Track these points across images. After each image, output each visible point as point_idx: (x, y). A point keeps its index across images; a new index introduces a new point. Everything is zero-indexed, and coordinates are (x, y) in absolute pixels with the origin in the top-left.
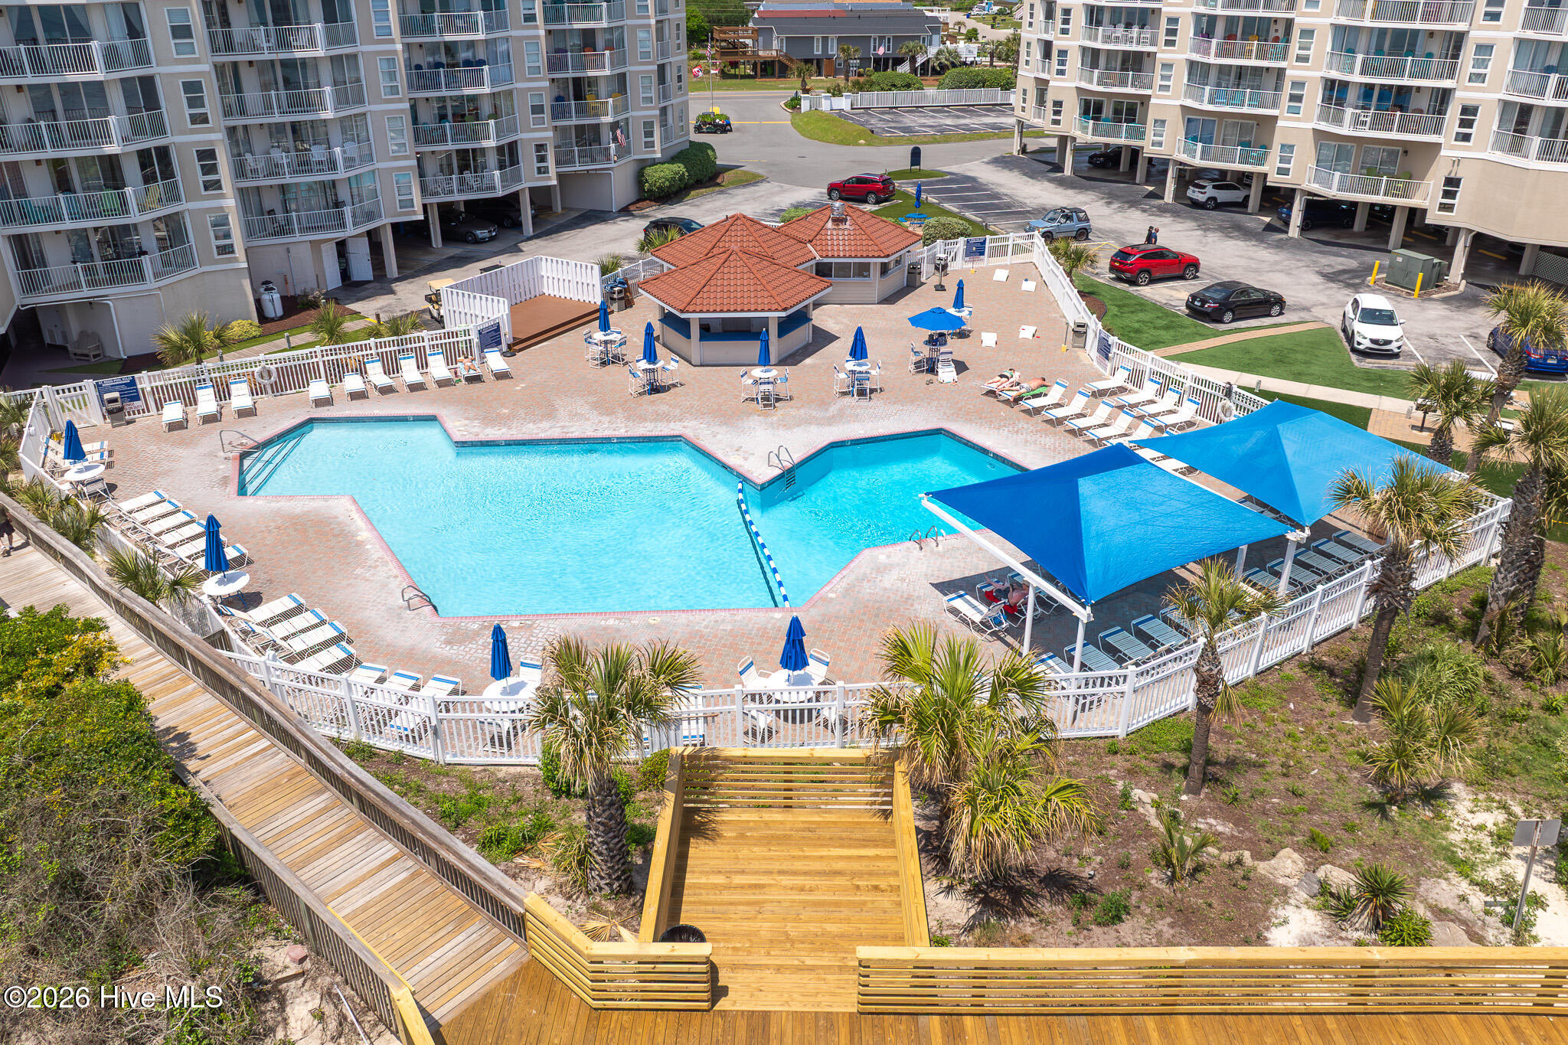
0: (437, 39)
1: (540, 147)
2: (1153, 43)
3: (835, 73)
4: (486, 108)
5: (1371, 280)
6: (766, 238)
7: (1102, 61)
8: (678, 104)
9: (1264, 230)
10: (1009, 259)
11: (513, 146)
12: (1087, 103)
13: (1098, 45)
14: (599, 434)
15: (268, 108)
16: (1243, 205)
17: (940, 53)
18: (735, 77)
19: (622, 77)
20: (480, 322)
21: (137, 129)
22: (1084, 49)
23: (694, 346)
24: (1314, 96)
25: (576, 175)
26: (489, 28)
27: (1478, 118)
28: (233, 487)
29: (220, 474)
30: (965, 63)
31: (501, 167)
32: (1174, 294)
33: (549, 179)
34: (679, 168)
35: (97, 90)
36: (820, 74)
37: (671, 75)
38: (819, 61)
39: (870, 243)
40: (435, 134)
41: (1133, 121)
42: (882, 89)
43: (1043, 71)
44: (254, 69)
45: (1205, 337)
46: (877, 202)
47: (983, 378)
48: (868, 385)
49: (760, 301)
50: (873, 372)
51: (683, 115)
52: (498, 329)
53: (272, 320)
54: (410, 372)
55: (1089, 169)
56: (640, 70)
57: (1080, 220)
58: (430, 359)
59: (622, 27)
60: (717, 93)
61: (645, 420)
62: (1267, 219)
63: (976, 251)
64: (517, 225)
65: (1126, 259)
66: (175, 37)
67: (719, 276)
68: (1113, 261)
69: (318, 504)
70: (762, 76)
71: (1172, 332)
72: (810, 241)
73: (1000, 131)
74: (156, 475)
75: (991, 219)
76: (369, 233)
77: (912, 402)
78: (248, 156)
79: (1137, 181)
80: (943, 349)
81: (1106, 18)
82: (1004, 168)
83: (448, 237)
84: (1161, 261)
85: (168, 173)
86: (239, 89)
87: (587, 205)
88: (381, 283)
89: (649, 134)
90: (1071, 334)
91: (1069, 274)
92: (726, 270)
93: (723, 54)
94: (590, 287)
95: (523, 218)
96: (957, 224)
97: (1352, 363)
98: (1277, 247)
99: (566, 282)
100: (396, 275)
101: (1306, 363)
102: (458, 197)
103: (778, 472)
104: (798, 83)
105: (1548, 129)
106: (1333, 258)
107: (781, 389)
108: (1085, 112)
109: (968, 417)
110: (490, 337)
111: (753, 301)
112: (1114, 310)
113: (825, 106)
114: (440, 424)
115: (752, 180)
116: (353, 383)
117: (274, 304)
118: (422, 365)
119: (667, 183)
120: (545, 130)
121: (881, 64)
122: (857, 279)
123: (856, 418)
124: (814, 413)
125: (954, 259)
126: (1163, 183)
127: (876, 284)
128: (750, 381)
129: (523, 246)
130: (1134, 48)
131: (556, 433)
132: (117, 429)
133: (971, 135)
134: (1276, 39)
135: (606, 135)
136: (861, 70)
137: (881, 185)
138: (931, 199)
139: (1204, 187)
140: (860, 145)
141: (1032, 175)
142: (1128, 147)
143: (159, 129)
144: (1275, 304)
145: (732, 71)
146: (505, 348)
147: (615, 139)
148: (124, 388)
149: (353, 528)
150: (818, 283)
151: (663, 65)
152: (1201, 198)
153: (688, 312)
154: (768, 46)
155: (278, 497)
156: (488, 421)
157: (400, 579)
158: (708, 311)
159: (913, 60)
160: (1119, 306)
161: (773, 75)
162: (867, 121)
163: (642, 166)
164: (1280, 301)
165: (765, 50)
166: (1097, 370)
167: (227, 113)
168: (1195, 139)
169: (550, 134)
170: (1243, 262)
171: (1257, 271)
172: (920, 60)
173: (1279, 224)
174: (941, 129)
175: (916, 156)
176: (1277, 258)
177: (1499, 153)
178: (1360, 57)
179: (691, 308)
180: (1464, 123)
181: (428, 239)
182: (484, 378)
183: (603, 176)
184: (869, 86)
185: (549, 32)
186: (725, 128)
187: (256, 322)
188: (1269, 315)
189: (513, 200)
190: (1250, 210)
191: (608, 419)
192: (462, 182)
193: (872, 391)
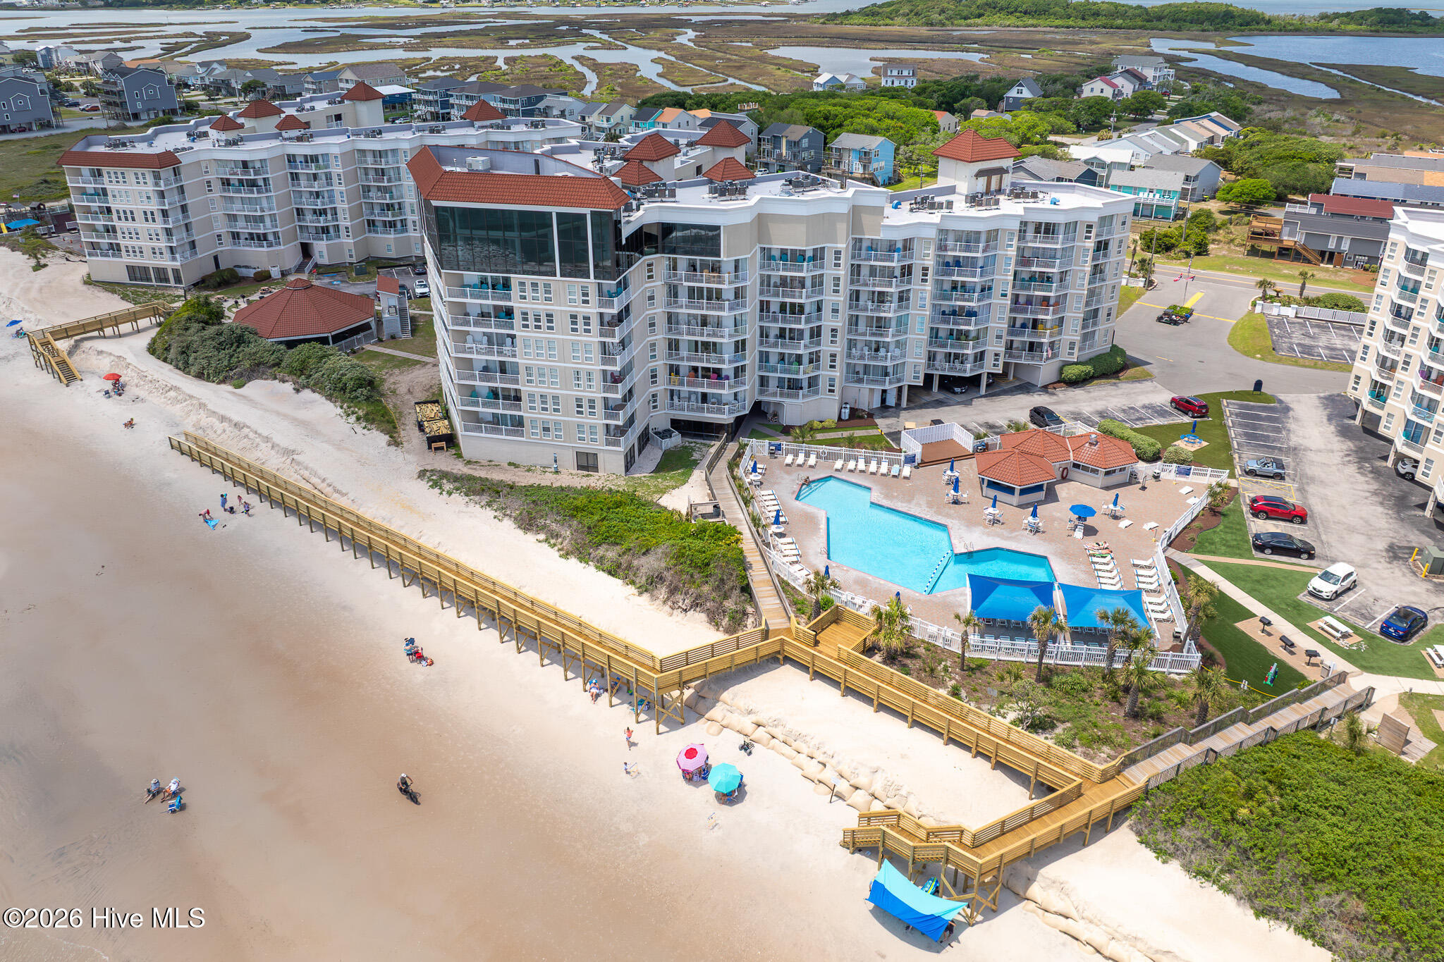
1: (996, 354)
3: (1344, 264)
4: (971, 335)
5: (1413, 558)
10: (1207, 480)
11: (982, 353)
12: (1376, 382)
15: (865, 334)
19: (1060, 320)
25: (1022, 364)
26: (981, 300)
28: (795, 496)
29: (794, 489)
31: (974, 362)
33: (998, 369)
34: (1087, 368)
36: (1330, 264)
37: (1103, 314)
38: (1332, 254)
39: (1103, 459)
40: (940, 344)
44: (865, 318)
46: (1193, 417)
52: (914, 457)
53: (843, 420)
56: (1073, 316)
58: (883, 463)
59: (1066, 294)
61: (942, 515)
63: (1184, 472)
64: (977, 390)
69: (816, 511)
72: (1073, 450)
74: (775, 483)
76: (897, 388)
77: (1050, 542)
78: (854, 350)
83: (942, 387)
85: (818, 361)
87: (1027, 379)
88: (897, 411)
89: (1072, 349)
92: (1007, 460)
95: (981, 386)
97: (1297, 596)
99: (961, 438)
100: (903, 407)
102: (951, 373)
103: (967, 551)
107: (1004, 518)
108: (1373, 388)
109: (1064, 556)
110: (910, 459)
111: (1009, 478)
113: (1275, 311)
115: (1143, 378)
116: (851, 465)
117: (845, 414)
118: (879, 465)
119: (1078, 376)
120: (1001, 347)
125: (1169, 474)
132: (770, 462)
135: (1046, 348)
136: (1367, 266)
137: (1197, 408)
138: (1230, 423)
139: (1406, 464)
140: (1256, 358)
143: (819, 346)
144: (1303, 553)
146: (913, 465)
148: (777, 446)
150: (1048, 476)
151: (1098, 308)
152: (1402, 471)
156: (887, 496)
157: (824, 544)
158: (989, 477)
161: (1287, 259)
162: (1292, 333)
163: (1064, 365)
164: (1308, 553)
167: (850, 333)
169: (1003, 349)
175: (1258, 385)
182: (898, 477)
186: (1178, 320)
188: (1299, 558)
189: (977, 377)
191: (929, 510)
192: (953, 367)
193: (1038, 531)
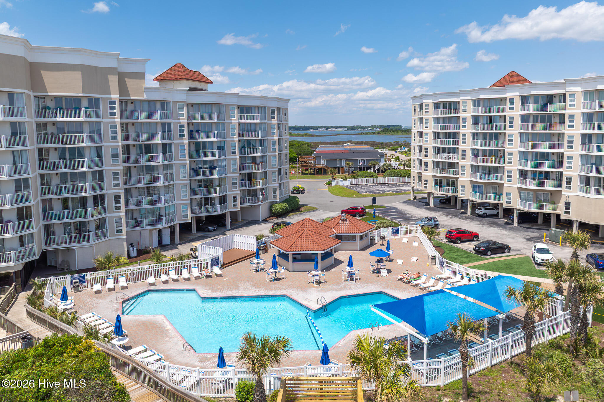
0: (201, 159)
1: (235, 197)
2: (458, 159)
3: (345, 173)
4: (216, 183)
5: (544, 240)
6: (318, 226)
7: (441, 166)
8: (286, 182)
9: (505, 224)
10: (408, 235)
11: (225, 196)
12: (436, 180)
13: (439, 160)
14: (255, 294)
15: (140, 182)
16: (497, 215)
17: (384, 165)
18: (307, 174)
19: (265, 173)
20: (211, 256)
21: (94, 188)
22: (434, 162)
23: (291, 264)
24: (516, 176)
25: (247, 207)
26: (219, 156)
27: (572, 181)
28: (120, 312)
29: (115, 308)
30: (394, 168)
31: (220, 204)
32: (469, 246)
33: (237, 208)
34: (286, 205)
35: (83, 175)
36: (339, 173)
37: (283, 172)
38: (339, 168)
39: (356, 228)
40: (197, 192)
41: (454, 187)
42: (362, 178)
43: (420, 170)
44: (136, 169)
45: (480, 260)
46: (360, 217)
47: (397, 274)
48: (354, 277)
49: (315, 247)
50: (356, 272)
51: (287, 187)
52: (218, 259)
53: (133, 258)
54: (185, 274)
55: (440, 204)
56: (272, 170)
57: (435, 221)
58: (192, 269)
59: (266, 156)
60: (300, 180)
61: (272, 290)
62: (506, 220)
63: (396, 232)
64: (224, 225)
65: (451, 234)
66: (112, 157)
67: (300, 239)
68: (446, 235)
69: (152, 318)
70: (317, 174)
71: (468, 259)
72: (333, 228)
73: (407, 192)
74: (92, 308)
75: (402, 222)
76: (170, 227)
77: (371, 283)
78: (130, 198)
79: (458, 208)
80: (382, 264)
81: (441, 150)
82: (408, 204)
83: (198, 230)
84: (464, 234)
85: (103, 203)
86: (130, 175)
87: (250, 219)
88: (173, 245)
89: (275, 193)
90: (430, 259)
91: (430, 239)
92: (302, 237)
93: (302, 166)
94: (252, 245)
95: (227, 223)
96: (388, 223)
97: (535, 268)
98: (509, 230)
99: (243, 244)
100: (179, 243)
101: (518, 268)
102: (204, 215)
103: (321, 306)
104: (330, 176)
105: (597, 185)
106: (530, 233)
107: (322, 279)
108: (436, 184)
109: (391, 287)
110: (215, 262)
111: (312, 247)
112: (447, 252)
113: (341, 184)
114: (197, 292)
115: (313, 209)
116: (164, 277)
117: (134, 251)
118: (190, 272)
119: (281, 210)
120: (237, 191)
121: (362, 169)
122: (351, 241)
123: (350, 288)
124: (335, 287)
125: (387, 235)
126: (467, 209)
127: (358, 243)
128: (311, 275)
129: (226, 233)
130: (451, 161)
131: (239, 294)
132: (76, 293)
133: (396, 193)
134: (501, 157)
135: (259, 193)
136: (355, 171)
137: (361, 210)
138: (380, 215)
139: (481, 209)
140: (354, 197)
141: (418, 207)
142: (453, 196)
143: (102, 188)
144: (506, 248)
145: (306, 172)
146: (220, 266)
147: (262, 194)
148: (80, 278)
149: (164, 325)
150: (337, 241)
151: (280, 169)
152: (481, 213)
153: (288, 251)
154: (319, 163)
155: (136, 315)
156: (213, 290)
157: (182, 341)
158: (296, 251)
159: (374, 167)
160: (449, 251)
161: (321, 173)
162: (356, 189)
163: (272, 204)
164: (508, 247)
165: (318, 164)
166: (440, 272)
167: (125, 183)
168: (476, 192)
169: (239, 192)
170: (496, 235)
171: (501, 238)
172: (377, 168)
173: (510, 222)
174: (384, 191)
175: (374, 200)
176: (509, 233)
177: (582, 193)
178: (529, 162)
179: (290, 250)
180: (567, 183)
181: (191, 230)
182: (212, 277)
183: (257, 207)
184: (358, 176)
185: (240, 157)
186: (302, 192)
187: (127, 258)
188: (505, 253)
189: (223, 216)
190: (499, 217)
191: (258, 289)
192: (205, 209)
193: (356, 279)
